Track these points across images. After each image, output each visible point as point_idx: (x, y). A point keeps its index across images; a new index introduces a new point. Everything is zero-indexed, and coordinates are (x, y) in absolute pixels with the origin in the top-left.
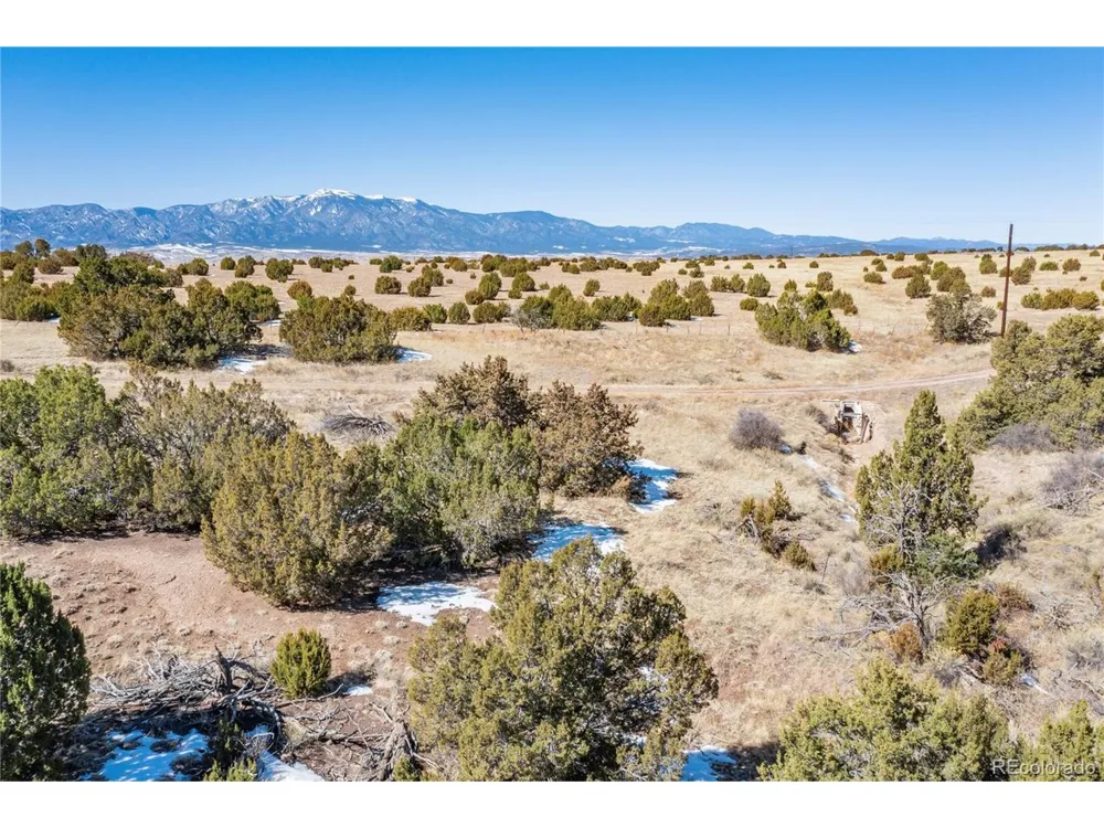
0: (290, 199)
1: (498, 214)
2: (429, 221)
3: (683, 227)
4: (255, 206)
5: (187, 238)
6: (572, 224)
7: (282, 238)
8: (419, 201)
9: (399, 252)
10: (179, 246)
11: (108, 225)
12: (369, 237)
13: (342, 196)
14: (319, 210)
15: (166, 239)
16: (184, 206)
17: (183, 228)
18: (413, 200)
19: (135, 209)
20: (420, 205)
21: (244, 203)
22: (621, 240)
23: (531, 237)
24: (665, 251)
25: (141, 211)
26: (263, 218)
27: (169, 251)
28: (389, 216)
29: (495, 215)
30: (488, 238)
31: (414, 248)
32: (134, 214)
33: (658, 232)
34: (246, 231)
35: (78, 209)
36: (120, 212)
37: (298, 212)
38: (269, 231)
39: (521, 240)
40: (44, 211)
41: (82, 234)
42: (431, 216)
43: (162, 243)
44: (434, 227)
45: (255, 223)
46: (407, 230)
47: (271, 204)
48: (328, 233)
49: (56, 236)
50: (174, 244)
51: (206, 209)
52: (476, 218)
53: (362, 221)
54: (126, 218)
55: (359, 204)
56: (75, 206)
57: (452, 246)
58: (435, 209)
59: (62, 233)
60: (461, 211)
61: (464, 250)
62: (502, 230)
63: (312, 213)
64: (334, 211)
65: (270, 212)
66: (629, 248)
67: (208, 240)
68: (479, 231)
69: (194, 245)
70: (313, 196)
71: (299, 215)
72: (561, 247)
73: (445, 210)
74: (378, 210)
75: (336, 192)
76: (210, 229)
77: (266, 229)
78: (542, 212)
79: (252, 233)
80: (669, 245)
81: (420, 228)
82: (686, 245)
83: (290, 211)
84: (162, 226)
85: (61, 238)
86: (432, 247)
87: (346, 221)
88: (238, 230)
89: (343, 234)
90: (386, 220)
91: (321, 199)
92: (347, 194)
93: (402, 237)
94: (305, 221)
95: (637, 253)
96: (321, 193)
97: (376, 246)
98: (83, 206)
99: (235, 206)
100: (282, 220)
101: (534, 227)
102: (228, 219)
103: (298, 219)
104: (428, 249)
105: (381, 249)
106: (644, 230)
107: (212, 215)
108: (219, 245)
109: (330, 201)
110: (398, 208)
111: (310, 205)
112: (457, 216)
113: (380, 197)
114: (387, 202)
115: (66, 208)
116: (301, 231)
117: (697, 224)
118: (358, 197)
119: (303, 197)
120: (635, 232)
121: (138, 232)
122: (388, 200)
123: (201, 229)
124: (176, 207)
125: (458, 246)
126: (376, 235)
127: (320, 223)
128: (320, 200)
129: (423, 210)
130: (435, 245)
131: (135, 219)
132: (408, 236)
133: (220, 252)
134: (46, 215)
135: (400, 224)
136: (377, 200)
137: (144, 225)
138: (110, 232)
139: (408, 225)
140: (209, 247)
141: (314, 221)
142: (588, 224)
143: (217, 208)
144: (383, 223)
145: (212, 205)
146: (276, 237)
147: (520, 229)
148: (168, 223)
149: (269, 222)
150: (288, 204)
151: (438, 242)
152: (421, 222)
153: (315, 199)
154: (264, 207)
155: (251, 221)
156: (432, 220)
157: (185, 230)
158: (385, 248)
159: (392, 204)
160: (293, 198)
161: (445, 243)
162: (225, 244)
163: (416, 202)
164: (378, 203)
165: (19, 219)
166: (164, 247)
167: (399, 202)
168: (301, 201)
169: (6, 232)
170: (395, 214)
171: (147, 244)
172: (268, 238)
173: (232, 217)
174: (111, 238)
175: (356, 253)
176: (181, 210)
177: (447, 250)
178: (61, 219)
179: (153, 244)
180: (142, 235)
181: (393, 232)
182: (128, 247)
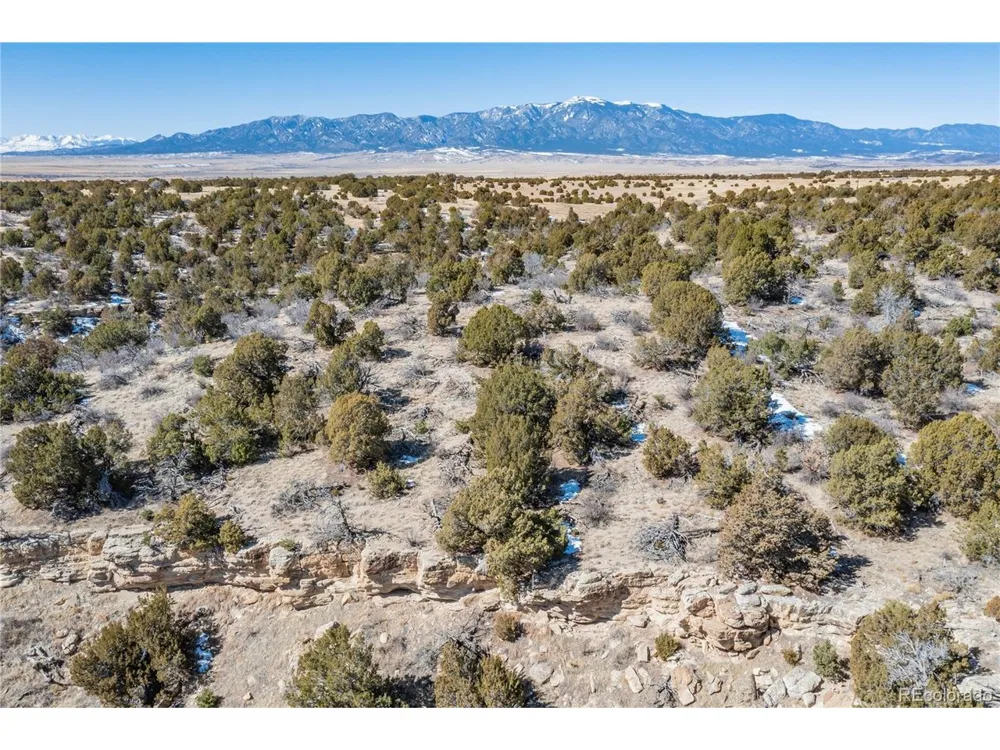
0: (547, 106)
1: (738, 118)
2: (671, 125)
3: (940, 128)
4: (517, 113)
5: (460, 142)
6: (816, 127)
7: (537, 142)
8: (663, 105)
9: (641, 155)
10: (453, 149)
11: (399, 131)
12: (615, 141)
13: (593, 102)
14: (572, 116)
15: (444, 143)
16: (459, 114)
17: (457, 133)
18: (658, 105)
19: (421, 117)
20: (665, 110)
21: (508, 111)
22: (866, 143)
23: (770, 141)
24: (914, 153)
25: (424, 119)
26: (523, 124)
27: (445, 153)
28: (634, 120)
29: (737, 118)
30: (727, 142)
31: (655, 151)
32: (419, 120)
33: (909, 135)
34: (508, 135)
35: (378, 117)
36: (409, 120)
37: (553, 116)
38: (527, 136)
39: (760, 143)
40: (352, 120)
41: (379, 138)
42: (674, 120)
43: (440, 146)
44: (675, 131)
45: (516, 128)
46: (650, 134)
47: (531, 111)
48: (578, 138)
49: (361, 140)
50: (449, 147)
51: (476, 117)
52: (717, 122)
53: (609, 126)
54: (413, 125)
55: (609, 109)
56: (375, 115)
57: (691, 149)
58: (678, 113)
59: (365, 139)
60: (703, 114)
61: (703, 153)
62: (742, 134)
63: (566, 119)
64: (585, 117)
65: (530, 119)
66: (873, 151)
67: (475, 143)
68: (719, 135)
69: (465, 149)
70: (567, 103)
71: (554, 120)
72: (800, 151)
73: (688, 114)
74: (624, 116)
75: (588, 99)
76: (479, 134)
77: (524, 132)
78: (785, 115)
79: (513, 137)
80: (922, 147)
81: (662, 132)
82: (939, 148)
83: (546, 116)
84: (441, 131)
85: (364, 142)
86: (672, 151)
87: (594, 126)
88: (502, 133)
89: (591, 138)
90: (631, 125)
91: (575, 105)
92: (598, 101)
93: (644, 140)
94: (559, 126)
95: (881, 157)
96: (575, 100)
97: (621, 150)
98: (381, 115)
99: (500, 113)
100: (539, 125)
101: (775, 131)
102: (494, 125)
103: (553, 125)
104: (667, 152)
105: (624, 152)
106: (894, 132)
107: (481, 122)
108: (486, 148)
109: (582, 107)
110: (643, 113)
111: (565, 111)
112: (698, 120)
113: (627, 103)
114: (634, 107)
115: (368, 116)
116: (554, 136)
117: (956, 126)
118: (608, 104)
119: (559, 104)
120: (883, 133)
121: (422, 137)
122: (635, 106)
123: (471, 134)
124: (452, 115)
125: (698, 150)
126: (621, 139)
127: (573, 129)
128: (573, 107)
129: (666, 114)
130: (675, 148)
131: (420, 126)
132: (650, 140)
133: (485, 155)
134: (354, 123)
135: (644, 128)
136: (625, 106)
137: (427, 131)
138: (401, 137)
139: (652, 129)
140: (477, 150)
141: (566, 127)
142: (832, 126)
143: (485, 115)
144: (628, 128)
145: (482, 112)
146: (533, 141)
147: (761, 132)
148: (445, 129)
149: (526, 127)
150: (545, 111)
151: (675, 144)
152: (663, 126)
153: (569, 106)
154: (525, 113)
155: (513, 127)
156: (674, 124)
157: (459, 135)
158: (628, 151)
159: (638, 109)
160: (550, 105)
161: (684, 146)
162: (490, 147)
163: (661, 107)
164: (625, 109)
165: (334, 127)
166: (441, 150)
167: (646, 107)
168: (556, 108)
169: (325, 138)
170: (640, 119)
171: (428, 147)
172: (526, 142)
173: (498, 123)
174: (401, 142)
175: (601, 156)
176: (456, 117)
177: (685, 153)
178: (365, 126)
179: (433, 147)
180: (425, 139)
181: (636, 136)
182: (414, 150)
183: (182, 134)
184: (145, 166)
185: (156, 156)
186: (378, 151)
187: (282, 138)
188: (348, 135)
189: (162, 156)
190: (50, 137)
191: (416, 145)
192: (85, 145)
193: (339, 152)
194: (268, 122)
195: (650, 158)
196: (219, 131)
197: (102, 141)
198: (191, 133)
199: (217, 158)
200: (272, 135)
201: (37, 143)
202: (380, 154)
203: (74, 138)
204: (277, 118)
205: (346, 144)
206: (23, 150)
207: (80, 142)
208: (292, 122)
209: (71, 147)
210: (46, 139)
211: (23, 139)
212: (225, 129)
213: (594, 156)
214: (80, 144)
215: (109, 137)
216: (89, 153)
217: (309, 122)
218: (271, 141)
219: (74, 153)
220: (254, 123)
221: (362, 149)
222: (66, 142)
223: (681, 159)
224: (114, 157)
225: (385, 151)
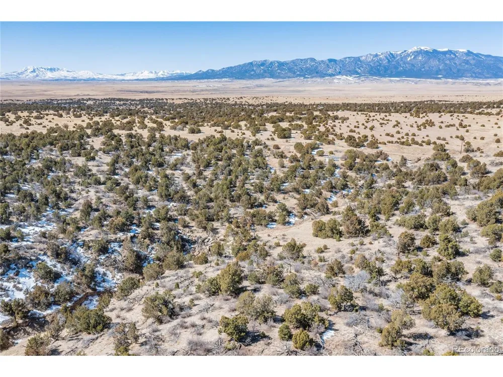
0: (399, 53)
2: (472, 62)
4: (381, 57)
5: (348, 73)
7: (392, 72)
8: (468, 51)
9: (452, 79)
10: (345, 77)
11: (317, 67)
12: (437, 71)
13: (425, 50)
14: (412, 57)
15: (340, 73)
16: (349, 58)
17: (347, 68)
18: (465, 50)
19: (328, 60)
20: (469, 53)
21: (376, 55)
25: (330, 60)
26: (384, 62)
27: (340, 79)
28: (450, 60)
31: (461, 77)
32: (327, 62)
34: (375, 69)
35: (306, 60)
36: (322, 61)
37: (402, 58)
38: (386, 69)
40: (293, 62)
41: (306, 71)
42: (474, 59)
43: (337, 75)
44: (475, 65)
45: (380, 65)
46: (459, 67)
47: (389, 55)
48: (415, 70)
49: (296, 72)
50: (343, 76)
51: (359, 59)
52: (502, 59)
53: (434, 63)
54: (324, 64)
55: (434, 54)
56: (305, 59)
58: (477, 55)
59: (299, 71)
60: (493, 55)
61: (491, 78)
63: (409, 59)
64: (420, 58)
65: (388, 60)
67: (357, 73)
69: (351, 76)
70: (410, 51)
71: (402, 61)
73: (483, 55)
74: (444, 57)
75: (422, 48)
76: (359, 68)
77: (385, 67)
79: (378, 70)
81: (467, 66)
83: (398, 58)
84: (339, 67)
85: (298, 73)
86: (472, 76)
87: (425, 63)
88: (372, 68)
89: (423, 70)
90: (448, 62)
91: (415, 52)
92: (428, 49)
93: (455, 71)
94: (404, 63)
96: (415, 49)
97: (440, 76)
98: (308, 59)
99: (372, 57)
100: (393, 63)
102: (368, 64)
103: (401, 63)
104: (469, 77)
105: (442, 78)
107: (361, 62)
108: (362, 76)
109: (419, 53)
110: (455, 55)
111: (408, 55)
112: (490, 58)
113: (446, 49)
114: (450, 52)
115: (301, 60)
116: (402, 69)
118: (435, 51)
119: (405, 51)
121: (328, 70)
123: (355, 68)
124: (345, 58)
125: (488, 75)
126: (440, 70)
127: (412, 64)
128: (413, 53)
129: (470, 56)
130: (474, 75)
131: (328, 65)
132: (459, 70)
133: (362, 79)
134: (294, 63)
135: (455, 64)
136: (444, 51)
137: (331, 67)
138: (317, 70)
139: (460, 64)
140: (358, 77)
141: (409, 64)
143: (363, 58)
144: (446, 64)
145: (361, 57)
146: (389, 72)
148: (341, 66)
149: (386, 64)
150: (397, 55)
151: (474, 73)
152: (467, 62)
153: (411, 52)
154: (385, 57)
155: (378, 64)
156: (474, 61)
157: (348, 69)
158: (445, 77)
159: (452, 53)
160: (401, 52)
161: (480, 73)
162: (364, 76)
163: (467, 52)
164: (445, 53)
165: (284, 65)
166: (338, 77)
167: (457, 52)
168: (404, 53)
169: (279, 71)
170: (453, 59)
171: (331, 75)
172: (385, 72)
173: (370, 62)
174: (317, 73)
175: (429, 80)
176: (347, 59)
177: (480, 78)
178: (299, 65)
179: (334, 75)
180: (330, 71)
181: (450, 68)
182: (323, 77)
183: (211, 70)
184: (193, 87)
185: (198, 81)
186: (305, 78)
187: (258, 71)
188: (290, 70)
189: (201, 80)
190: (154, 72)
191: (325, 74)
192: (168, 75)
193: (285, 78)
194: (251, 63)
195: (457, 81)
196: (228, 68)
197: (175, 73)
198: (215, 69)
199: (226, 82)
200: (253, 70)
201: (148, 75)
202: (305, 79)
203: (164, 72)
204: (255, 61)
205: (289, 74)
206: (142, 78)
207: (166, 74)
208: (263, 64)
209: (162, 76)
210: (152, 73)
211: (142, 73)
212: (231, 67)
213: (424, 80)
214: (166, 75)
215: (179, 72)
216: (170, 80)
217: (271, 63)
218: (252, 73)
219: (163, 79)
220: (244, 65)
221: (297, 77)
222: (160, 75)
223: (478, 81)
224: (180, 82)
225: (308, 78)
